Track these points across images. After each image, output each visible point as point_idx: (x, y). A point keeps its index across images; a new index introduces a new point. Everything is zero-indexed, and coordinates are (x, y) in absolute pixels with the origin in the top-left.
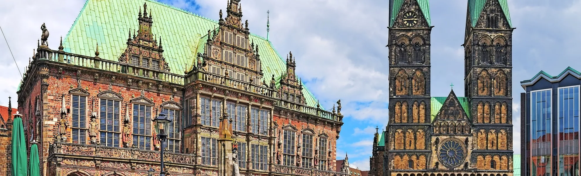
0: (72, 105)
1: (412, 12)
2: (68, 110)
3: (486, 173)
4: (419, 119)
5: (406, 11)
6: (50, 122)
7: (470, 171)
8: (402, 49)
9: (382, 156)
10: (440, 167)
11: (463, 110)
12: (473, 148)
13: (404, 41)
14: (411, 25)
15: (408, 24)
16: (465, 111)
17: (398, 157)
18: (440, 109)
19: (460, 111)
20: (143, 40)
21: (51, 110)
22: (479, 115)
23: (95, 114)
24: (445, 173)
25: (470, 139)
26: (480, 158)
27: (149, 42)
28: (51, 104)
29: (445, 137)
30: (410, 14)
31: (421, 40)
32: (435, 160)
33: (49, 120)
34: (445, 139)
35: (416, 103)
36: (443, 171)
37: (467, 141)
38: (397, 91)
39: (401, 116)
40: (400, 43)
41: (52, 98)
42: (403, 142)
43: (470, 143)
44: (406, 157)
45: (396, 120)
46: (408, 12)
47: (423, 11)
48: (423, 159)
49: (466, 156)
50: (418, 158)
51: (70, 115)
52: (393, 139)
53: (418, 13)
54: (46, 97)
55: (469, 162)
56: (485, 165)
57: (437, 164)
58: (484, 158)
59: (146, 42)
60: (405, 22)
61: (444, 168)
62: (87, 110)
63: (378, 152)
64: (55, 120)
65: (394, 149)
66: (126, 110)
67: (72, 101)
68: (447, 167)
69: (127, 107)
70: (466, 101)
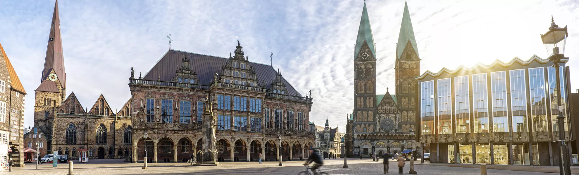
0: (146, 103)
1: (366, 52)
2: (145, 106)
3: (406, 134)
4: (370, 106)
5: (363, 51)
6: (135, 113)
7: (398, 133)
8: (361, 70)
9: (351, 126)
10: (381, 131)
11: (394, 101)
12: (399, 121)
13: (362, 66)
14: (365, 58)
15: (364, 58)
16: (395, 102)
17: (358, 126)
18: (381, 100)
19: (392, 101)
20: (185, 70)
21: (136, 107)
22: (402, 103)
23: (158, 107)
24: (384, 134)
25: (397, 116)
26: (404, 126)
27: (188, 70)
28: (136, 104)
29: (384, 115)
30: (365, 53)
31: (371, 65)
32: (378, 127)
33: (134, 111)
34: (384, 116)
35: (368, 97)
36: (383, 133)
37: (396, 117)
38: (358, 92)
39: (360, 104)
40: (359, 68)
41: (136, 101)
42: (361, 117)
43: (397, 118)
44: (363, 125)
45: (357, 107)
46: (364, 52)
47: (372, 51)
48: (372, 127)
49: (396, 125)
50: (369, 126)
51: (145, 109)
52: (355, 116)
53: (370, 52)
54: (133, 101)
55: (397, 129)
56: (406, 130)
57: (379, 129)
58: (406, 126)
59: (186, 71)
60: (363, 57)
61: (383, 131)
62: (154, 105)
63: (349, 124)
64: (138, 111)
65: (356, 121)
66: (176, 104)
67: (146, 102)
68: (385, 131)
69: (177, 103)
70: (396, 96)
